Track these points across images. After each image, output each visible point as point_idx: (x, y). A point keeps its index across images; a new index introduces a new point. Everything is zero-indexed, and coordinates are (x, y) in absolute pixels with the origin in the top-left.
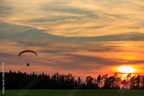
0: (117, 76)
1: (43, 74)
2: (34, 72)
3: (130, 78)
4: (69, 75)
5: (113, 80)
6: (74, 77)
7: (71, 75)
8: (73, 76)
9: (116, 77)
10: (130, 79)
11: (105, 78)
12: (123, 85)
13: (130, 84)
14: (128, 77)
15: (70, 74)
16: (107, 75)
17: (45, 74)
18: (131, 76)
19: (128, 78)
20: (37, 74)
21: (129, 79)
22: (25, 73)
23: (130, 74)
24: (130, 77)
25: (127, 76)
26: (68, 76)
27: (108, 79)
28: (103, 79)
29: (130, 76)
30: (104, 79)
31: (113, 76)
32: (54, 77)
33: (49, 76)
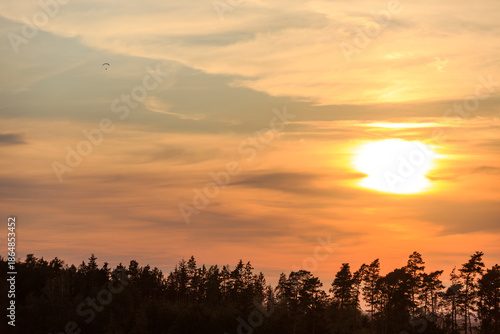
0: (422, 268)
1: (134, 264)
2: (93, 259)
3: (479, 276)
4: (240, 265)
5: (404, 287)
6: (261, 277)
7: (249, 268)
8: (255, 272)
9: (418, 272)
10: (479, 281)
11: (366, 279)
12: (450, 307)
13: (479, 304)
14: (470, 271)
15: (245, 263)
16: (375, 264)
17: (141, 266)
18: (482, 264)
19: (472, 275)
20: (108, 267)
21: (475, 282)
22: (57, 263)
23: (478, 256)
24: (479, 270)
25: (466, 265)
26: (236, 271)
27: (382, 280)
28: (358, 282)
29: (477, 266)
30: (363, 284)
31: (403, 269)
32: (177, 278)
33: (161, 275)
